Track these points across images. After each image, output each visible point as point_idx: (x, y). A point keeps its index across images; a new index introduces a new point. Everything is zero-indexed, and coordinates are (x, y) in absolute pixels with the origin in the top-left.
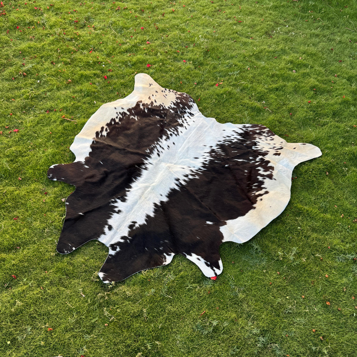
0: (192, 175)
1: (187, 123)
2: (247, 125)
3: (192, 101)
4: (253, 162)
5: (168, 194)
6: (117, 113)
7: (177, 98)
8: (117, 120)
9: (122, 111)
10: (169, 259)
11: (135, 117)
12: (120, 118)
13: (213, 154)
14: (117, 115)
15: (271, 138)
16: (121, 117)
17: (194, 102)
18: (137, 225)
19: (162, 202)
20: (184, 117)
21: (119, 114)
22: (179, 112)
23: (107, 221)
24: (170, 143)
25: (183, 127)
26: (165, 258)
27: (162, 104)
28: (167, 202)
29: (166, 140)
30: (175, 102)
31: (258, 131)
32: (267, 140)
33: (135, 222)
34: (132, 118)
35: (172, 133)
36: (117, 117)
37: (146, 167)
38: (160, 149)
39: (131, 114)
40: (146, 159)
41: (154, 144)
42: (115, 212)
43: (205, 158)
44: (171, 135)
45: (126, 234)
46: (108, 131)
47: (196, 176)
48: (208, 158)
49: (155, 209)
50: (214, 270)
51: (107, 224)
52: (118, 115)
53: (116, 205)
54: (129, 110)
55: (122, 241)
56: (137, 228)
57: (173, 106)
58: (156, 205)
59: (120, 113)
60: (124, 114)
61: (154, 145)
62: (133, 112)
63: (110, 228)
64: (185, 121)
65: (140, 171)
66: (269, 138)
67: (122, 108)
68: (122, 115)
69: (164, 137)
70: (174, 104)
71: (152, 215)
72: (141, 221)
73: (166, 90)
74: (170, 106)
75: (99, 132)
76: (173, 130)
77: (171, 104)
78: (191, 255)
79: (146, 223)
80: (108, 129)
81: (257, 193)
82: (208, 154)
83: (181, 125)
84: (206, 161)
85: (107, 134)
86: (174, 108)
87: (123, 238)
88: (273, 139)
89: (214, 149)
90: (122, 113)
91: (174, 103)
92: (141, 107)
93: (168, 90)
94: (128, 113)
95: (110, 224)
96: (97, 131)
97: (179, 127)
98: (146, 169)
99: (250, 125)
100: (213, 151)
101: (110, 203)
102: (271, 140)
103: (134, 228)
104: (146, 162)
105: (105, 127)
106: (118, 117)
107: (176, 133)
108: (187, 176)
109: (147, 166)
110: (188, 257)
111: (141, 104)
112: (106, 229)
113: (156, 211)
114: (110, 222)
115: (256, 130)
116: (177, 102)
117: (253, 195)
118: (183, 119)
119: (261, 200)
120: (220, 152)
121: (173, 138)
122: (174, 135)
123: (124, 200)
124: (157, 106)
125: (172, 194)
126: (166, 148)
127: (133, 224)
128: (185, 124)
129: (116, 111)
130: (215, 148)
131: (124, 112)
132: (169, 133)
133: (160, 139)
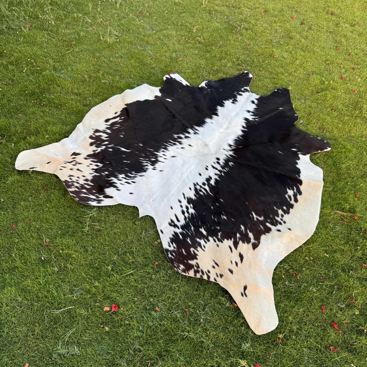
0: (181, 138)
1: (181, 206)
2: (94, 204)
3: (171, 252)
4: (110, 146)
5: (205, 123)
6: (285, 222)
7: (194, 257)
8: (280, 212)
9: (279, 227)
10: (203, 84)
11: (257, 219)
12: (278, 216)
13: (153, 159)
14: (284, 219)
15: (70, 179)
16: (276, 218)
17: (167, 250)
18: (231, 101)
19: (211, 118)
20: (185, 219)
21: (282, 222)
22: (192, 228)
23: (257, 106)
24: (205, 173)
25: (187, 198)
26: (206, 85)
27: (219, 243)
28: (206, 117)
29: (211, 178)
30: (199, 248)
31: (84, 191)
32: (78, 177)
33: (233, 103)
34: (260, 217)
35: (203, 186)
36: (282, 216)
37: (231, 147)
38: (217, 166)
39: (263, 223)
40: (231, 155)
41: (224, 172)
42: (252, 112)
43: (164, 155)
44: (204, 184)
45: (238, 96)
46: (287, 196)
47: (176, 137)
48: (160, 154)
49: (217, 111)
50: (170, 77)
51: (256, 104)
52: (282, 220)
53: (253, 117)
54: (268, 230)
55: (241, 93)
56: (231, 99)
57: (202, 242)
58: (217, 115)
59: (281, 224)
60: (275, 223)
61: (224, 170)
62: (261, 226)
63: (253, 102)
64: (185, 210)
65: (236, 143)
66: (74, 179)
67: (279, 231)
68: (277, 221)
69: (212, 182)
70: (200, 245)
71: (219, 108)
72: (228, 103)
73: (215, 280)
74: (206, 243)
75: (298, 194)
76: (201, 191)
77: (204, 247)
78: (186, 85)
79: (224, 101)
80: (289, 199)
81: (118, 119)
82: (160, 159)
83: (190, 201)
84: (163, 151)
85: (287, 192)
86: (200, 239)
87: (241, 95)
88: (70, 176)
89: (151, 165)
90: (277, 225)
91: (201, 247)
92: (251, 235)
93: (212, 279)
94: (268, 225)
95: (254, 104)
96: (301, 196)
97: (193, 197)
98: (230, 146)
99: (90, 202)
100: (153, 163)
101: (259, 118)
102: (72, 176)
103: (233, 99)
104: (231, 153)
105: (292, 202)
106: (280, 216)
107: (198, 187)
108: (186, 137)
109: (229, 148)
110: (188, 84)
111: (253, 241)
112: (256, 102)
113: (216, 110)
114: (254, 106)
115: (85, 193)
116: (196, 248)
117: (123, 118)
118: (186, 215)
119: (116, 113)
120: (145, 162)
121: (201, 180)
122: (201, 184)
123: (246, 119)
124: (228, 240)
125: (201, 123)
126: (210, 168)
127: (235, 102)
128: (185, 203)
129: (288, 225)
130: (150, 167)
131: (275, 226)
132: (207, 187)
133: (218, 178)
